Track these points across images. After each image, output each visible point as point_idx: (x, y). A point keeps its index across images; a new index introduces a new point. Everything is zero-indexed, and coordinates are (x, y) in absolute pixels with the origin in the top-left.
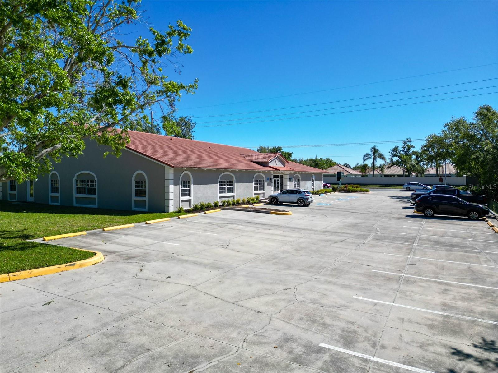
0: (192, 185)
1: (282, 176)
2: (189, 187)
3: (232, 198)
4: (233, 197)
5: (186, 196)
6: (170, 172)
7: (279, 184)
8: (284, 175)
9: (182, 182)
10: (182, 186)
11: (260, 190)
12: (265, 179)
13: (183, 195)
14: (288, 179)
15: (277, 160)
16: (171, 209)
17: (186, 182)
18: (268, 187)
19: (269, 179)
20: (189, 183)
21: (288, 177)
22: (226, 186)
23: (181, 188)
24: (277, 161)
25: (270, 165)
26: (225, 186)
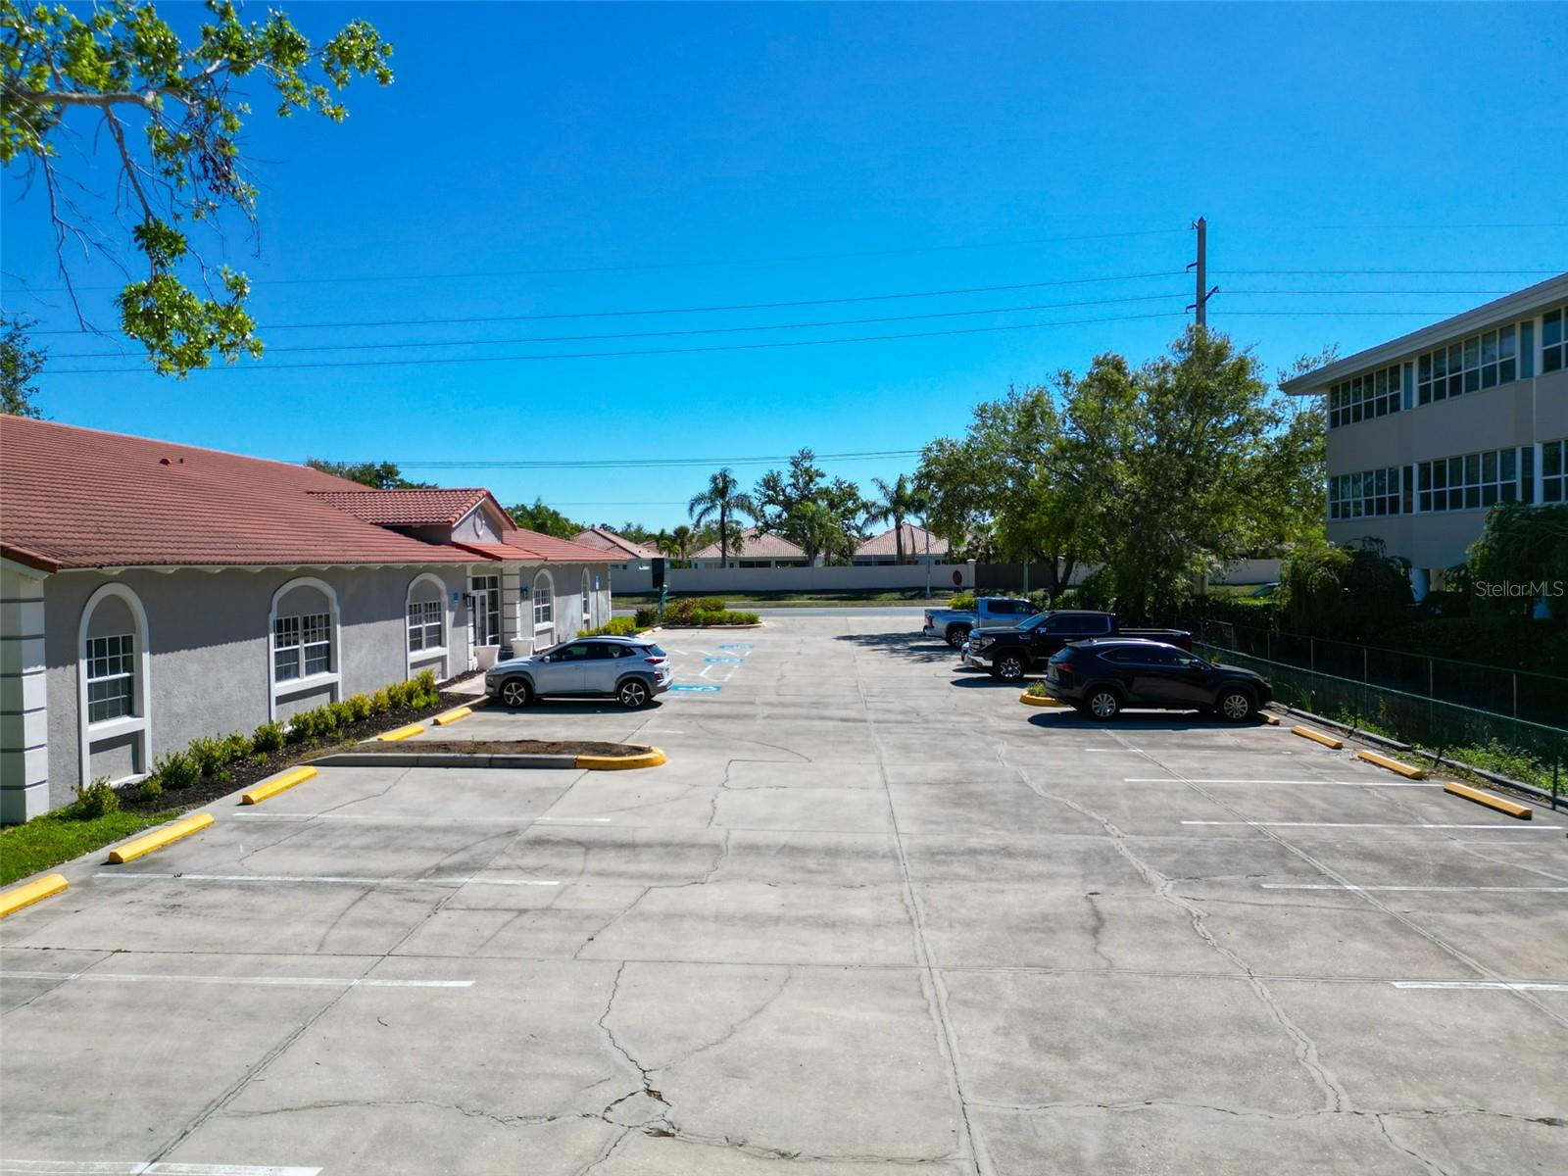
0: (146, 657)
1: (494, 582)
2: (129, 665)
3: (326, 696)
4: (331, 688)
5: (114, 714)
6: (23, 596)
7: (488, 613)
8: (502, 575)
9: (89, 643)
10: (90, 664)
11: (430, 644)
12: (445, 599)
13: (97, 715)
14: (518, 592)
15: (479, 516)
16: (38, 803)
17: (114, 641)
18: (456, 629)
19: (460, 597)
20: (128, 643)
21: (516, 582)
22: (302, 641)
23: (90, 676)
24: (478, 520)
25: (456, 537)
26: (296, 643)
